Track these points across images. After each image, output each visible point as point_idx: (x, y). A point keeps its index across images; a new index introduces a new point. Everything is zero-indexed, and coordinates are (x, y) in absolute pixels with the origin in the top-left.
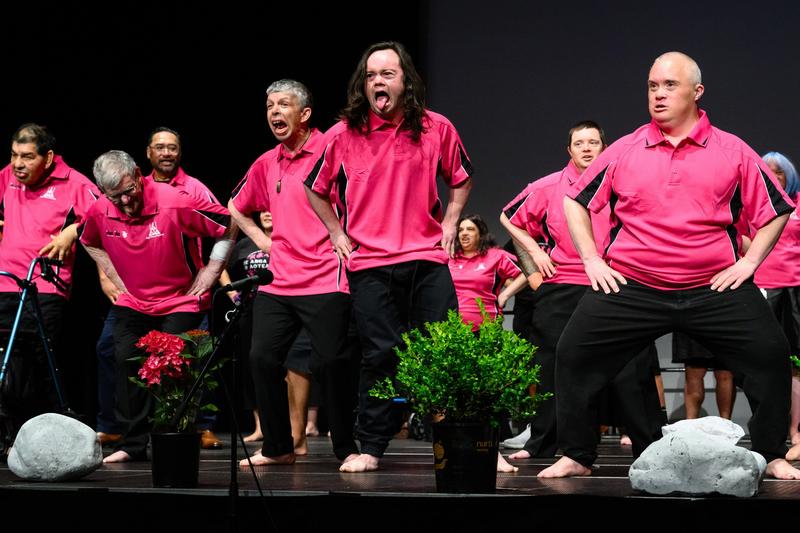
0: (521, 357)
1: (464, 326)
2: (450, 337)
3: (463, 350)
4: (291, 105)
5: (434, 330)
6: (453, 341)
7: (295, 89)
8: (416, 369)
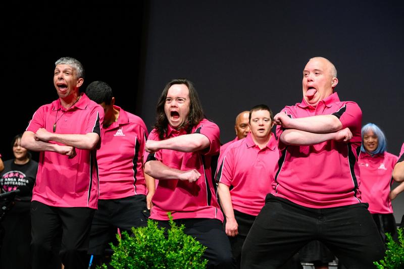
0: (195, 253)
1: (158, 231)
2: (148, 238)
3: (157, 248)
4: (72, 74)
5: (137, 233)
6: (150, 241)
7: (76, 64)
8: (124, 259)
